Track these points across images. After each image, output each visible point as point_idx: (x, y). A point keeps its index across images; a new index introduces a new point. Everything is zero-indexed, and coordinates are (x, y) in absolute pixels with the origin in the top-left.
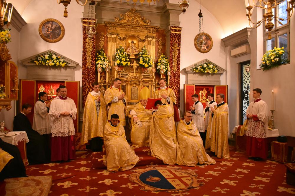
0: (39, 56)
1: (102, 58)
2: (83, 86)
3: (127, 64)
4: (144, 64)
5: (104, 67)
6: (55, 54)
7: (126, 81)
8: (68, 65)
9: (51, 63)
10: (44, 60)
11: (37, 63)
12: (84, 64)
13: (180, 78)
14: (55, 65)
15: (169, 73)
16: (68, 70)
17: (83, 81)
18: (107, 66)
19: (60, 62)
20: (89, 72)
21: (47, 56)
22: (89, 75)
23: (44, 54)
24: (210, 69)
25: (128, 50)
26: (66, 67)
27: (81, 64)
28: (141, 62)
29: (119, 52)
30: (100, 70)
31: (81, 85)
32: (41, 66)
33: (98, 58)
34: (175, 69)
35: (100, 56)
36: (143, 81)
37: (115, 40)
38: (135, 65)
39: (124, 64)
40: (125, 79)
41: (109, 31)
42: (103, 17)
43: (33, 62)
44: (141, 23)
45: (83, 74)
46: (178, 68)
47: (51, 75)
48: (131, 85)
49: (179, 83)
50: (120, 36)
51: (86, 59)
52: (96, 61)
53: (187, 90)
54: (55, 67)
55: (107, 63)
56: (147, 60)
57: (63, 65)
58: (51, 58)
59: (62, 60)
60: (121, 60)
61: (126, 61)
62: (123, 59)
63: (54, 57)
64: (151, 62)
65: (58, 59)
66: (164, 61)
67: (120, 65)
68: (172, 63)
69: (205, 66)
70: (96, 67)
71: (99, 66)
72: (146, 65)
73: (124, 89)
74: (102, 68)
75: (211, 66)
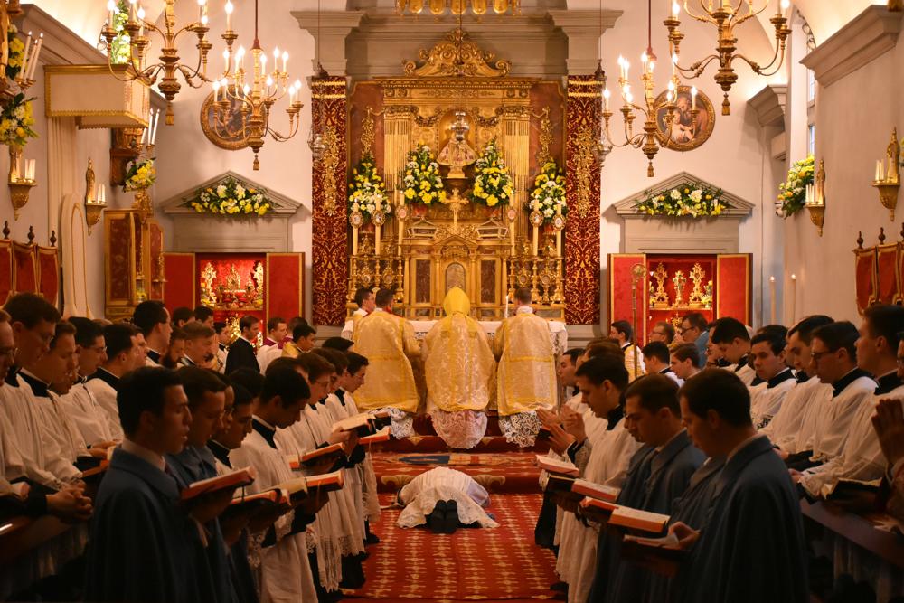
0: (202, 189)
1: (367, 184)
2: (314, 265)
3: (435, 200)
4: (485, 196)
5: (370, 208)
6: (242, 182)
7: (429, 250)
8: (274, 209)
9: (231, 207)
10: (216, 200)
11: (199, 207)
12: (317, 203)
13: (602, 235)
14: (242, 211)
15: (559, 222)
16: (276, 221)
17: (315, 252)
18: (379, 207)
19: (253, 203)
20: (330, 225)
21: (222, 190)
22: (330, 235)
23: (213, 184)
24: (691, 203)
25: (443, 154)
26: (270, 215)
27: (308, 205)
28: (477, 190)
29: (414, 163)
30: (357, 220)
31: (309, 262)
32: (207, 213)
33: (354, 182)
34: (584, 206)
35: (360, 177)
36: (480, 248)
37: (405, 129)
38: (456, 202)
39: (427, 199)
40: (426, 243)
41: (387, 102)
42: (370, 61)
43: (188, 205)
44: (483, 70)
45: (315, 230)
46: (595, 203)
47: (232, 236)
48: (443, 258)
49: (597, 251)
50: (420, 113)
51: (321, 189)
52: (350, 192)
53: (616, 270)
54: (242, 216)
55: (378, 198)
56: (495, 183)
57: (262, 210)
58: (231, 194)
59: (259, 197)
60: (417, 189)
61: (433, 189)
62: (425, 185)
63: (240, 191)
64: (508, 190)
65: (248, 195)
66: (550, 183)
67: (414, 203)
68: (575, 189)
69: (675, 195)
70: (349, 212)
71: (355, 207)
72: (492, 201)
73: (423, 270)
74: (365, 213)
75: (696, 195)
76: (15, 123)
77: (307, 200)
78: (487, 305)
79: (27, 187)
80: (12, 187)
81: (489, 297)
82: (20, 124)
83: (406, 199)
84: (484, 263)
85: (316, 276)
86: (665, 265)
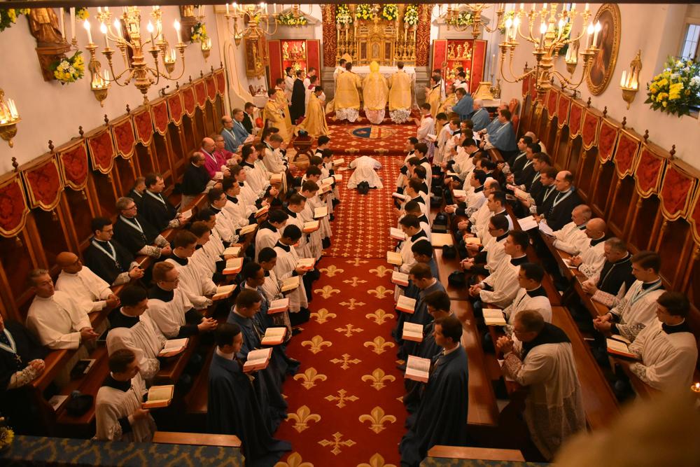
0: (281, 15)
1: (343, 11)
2: (324, 44)
3: (368, 18)
4: (387, 16)
5: (344, 21)
7: (366, 39)
8: (308, 22)
9: (292, 22)
10: (286, 19)
11: (280, 22)
12: (324, 19)
13: (431, 31)
14: (296, 23)
15: (415, 28)
16: (309, 27)
17: (324, 39)
18: (347, 20)
19: (300, 20)
20: (329, 28)
21: (288, 15)
22: (329, 31)
23: (285, 13)
24: (466, 20)
26: (306, 24)
27: (321, 21)
28: (385, 14)
30: (339, 27)
31: (322, 42)
32: (283, 25)
33: (338, 10)
34: (425, 20)
35: (340, 8)
36: (385, 38)
38: (376, 19)
39: (365, 17)
40: (365, 36)
45: (324, 30)
46: (429, 18)
47: (293, 33)
48: (371, 42)
49: (429, 38)
51: (325, 14)
52: (336, 14)
53: (436, 46)
54: (296, 25)
55: (347, 16)
56: (391, 11)
57: (304, 23)
59: (302, 18)
60: (362, 13)
61: (368, 13)
62: (365, 12)
64: (396, 14)
66: (412, 10)
67: (361, 19)
68: (422, 13)
69: (460, 16)
70: (336, 23)
71: (338, 21)
72: (390, 18)
73: (364, 46)
74: (342, 23)
75: (468, 17)
76: (199, 35)
77: (320, 18)
78: (387, 60)
79: (209, 51)
80: (203, 51)
81: (388, 57)
82: (201, 35)
83: (358, 18)
84: (387, 44)
85: (324, 48)
86: (455, 43)
